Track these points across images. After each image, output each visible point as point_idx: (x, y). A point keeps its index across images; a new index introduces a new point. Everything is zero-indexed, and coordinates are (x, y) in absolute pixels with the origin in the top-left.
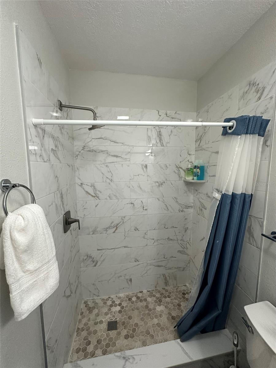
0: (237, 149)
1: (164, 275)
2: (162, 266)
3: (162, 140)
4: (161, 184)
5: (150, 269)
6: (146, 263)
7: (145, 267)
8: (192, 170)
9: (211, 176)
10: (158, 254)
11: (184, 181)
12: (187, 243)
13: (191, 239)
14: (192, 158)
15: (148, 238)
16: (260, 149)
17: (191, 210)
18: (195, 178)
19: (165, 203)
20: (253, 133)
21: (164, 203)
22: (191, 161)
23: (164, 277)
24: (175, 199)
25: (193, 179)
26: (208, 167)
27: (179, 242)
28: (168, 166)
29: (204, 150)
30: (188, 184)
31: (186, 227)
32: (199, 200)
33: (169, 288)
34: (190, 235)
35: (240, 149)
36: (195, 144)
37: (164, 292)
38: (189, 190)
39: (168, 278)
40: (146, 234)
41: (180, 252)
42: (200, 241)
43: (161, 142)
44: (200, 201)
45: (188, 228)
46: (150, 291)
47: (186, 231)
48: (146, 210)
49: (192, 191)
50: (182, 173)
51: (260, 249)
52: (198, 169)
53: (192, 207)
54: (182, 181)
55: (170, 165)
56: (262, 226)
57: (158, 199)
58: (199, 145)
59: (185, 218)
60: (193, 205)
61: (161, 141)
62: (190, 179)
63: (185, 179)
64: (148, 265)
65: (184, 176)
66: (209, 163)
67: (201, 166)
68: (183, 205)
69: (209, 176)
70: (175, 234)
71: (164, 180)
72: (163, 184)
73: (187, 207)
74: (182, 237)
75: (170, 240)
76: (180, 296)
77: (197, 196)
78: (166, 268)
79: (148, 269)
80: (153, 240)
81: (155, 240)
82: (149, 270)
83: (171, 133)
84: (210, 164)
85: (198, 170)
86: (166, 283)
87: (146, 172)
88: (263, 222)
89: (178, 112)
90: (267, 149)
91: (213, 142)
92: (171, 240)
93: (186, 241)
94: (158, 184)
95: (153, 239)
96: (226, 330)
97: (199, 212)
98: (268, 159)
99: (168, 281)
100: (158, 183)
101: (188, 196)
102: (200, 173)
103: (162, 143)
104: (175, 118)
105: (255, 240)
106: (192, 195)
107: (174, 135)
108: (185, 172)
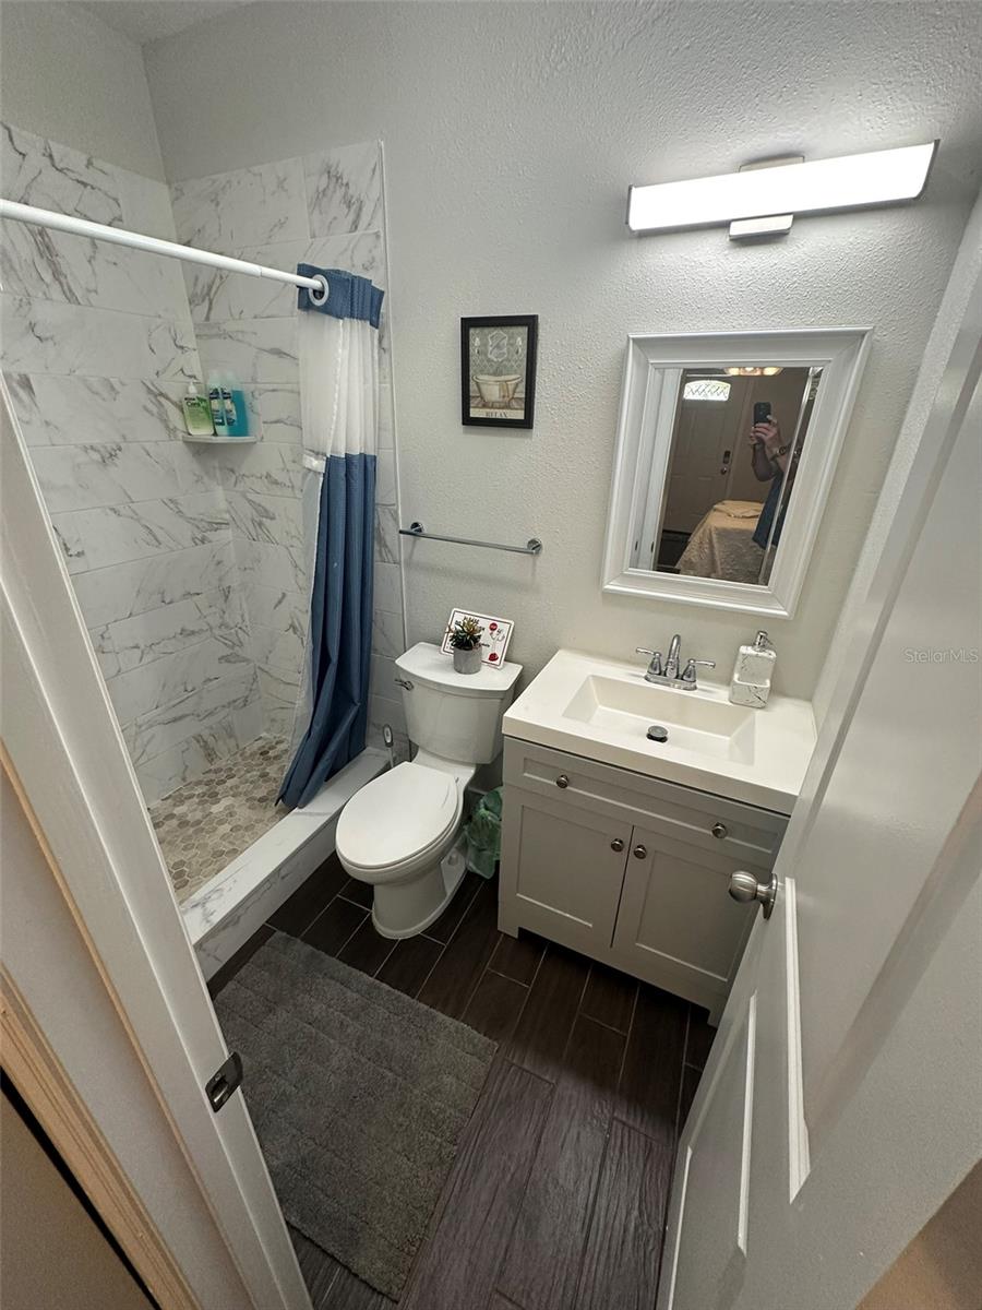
0: (340, 351)
1: (198, 738)
2: (187, 715)
3: (66, 277)
4: (111, 455)
5: (153, 737)
6: (134, 728)
7: (136, 740)
8: (203, 404)
9: (271, 423)
10: (164, 686)
11: (186, 442)
12: (240, 631)
13: (247, 617)
14: (193, 363)
15: (117, 649)
16: (376, 357)
17: (227, 534)
18: (222, 430)
19: (143, 522)
20: (361, 318)
21: (138, 520)
22: (190, 374)
23: (198, 742)
24: (172, 506)
25: (215, 434)
26: (256, 394)
27: (217, 632)
28: (117, 386)
29: (230, 337)
30: (201, 450)
31: (226, 584)
32: (247, 499)
33: (222, 763)
34: (241, 605)
35: (346, 352)
36: (191, 312)
37: (212, 776)
38: (207, 473)
39: (211, 740)
40: (106, 635)
41: (225, 659)
42: (275, 608)
43: (61, 283)
44: (249, 501)
45: (229, 587)
46: (170, 796)
47: (227, 597)
48: (79, 554)
49: (218, 473)
50: (174, 416)
51: (399, 563)
52: (228, 402)
53: (227, 524)
54: (181, 443)
55: (123, 384)
56: (396, 520)
57: (113, 509)
58: (207, 318)
59: (216, 558)
60: (227, 516)
61: (62, 279)
62: (203, 432)
63: (186, 435)
64: (143, 728)
65: (180, 426)
66: (254, 381)
67: (233, 392)
68: (202, 520)
69: (265, 423)
70: (199, 614)
71: (118, 439)
72: (116, 455)
73: (215, 526)
74: (221, 617)
75: (189, 635)
76: (258, 759)
77: (237, 488)
78: (198, 716)
79: (146, 740)
80: (136, 650)
81: (142, 647)
82: (149, 742)
83: (95, 252)
84: (259, 386)
85: (228, 404)
86: (210, 755)
87: (35, 409)
88: (396, 512)
89: (97, 163)
90: (386, 357)
91: (255, 317)
92: (193, 633)
93: (232, 625)
94: (99, 456)
95: (137, 647)
96: (368, 748)
97: (254, 534)
98: (388, 380)
99: (213, 749)
100: (99, 451)
101: (207, 491)
102: (234, 412)
103: (66, 288)
104: (93, 188)
105: (389, 551)
106: (221, 488)
107: (107, 261)
108: (182, 410)
